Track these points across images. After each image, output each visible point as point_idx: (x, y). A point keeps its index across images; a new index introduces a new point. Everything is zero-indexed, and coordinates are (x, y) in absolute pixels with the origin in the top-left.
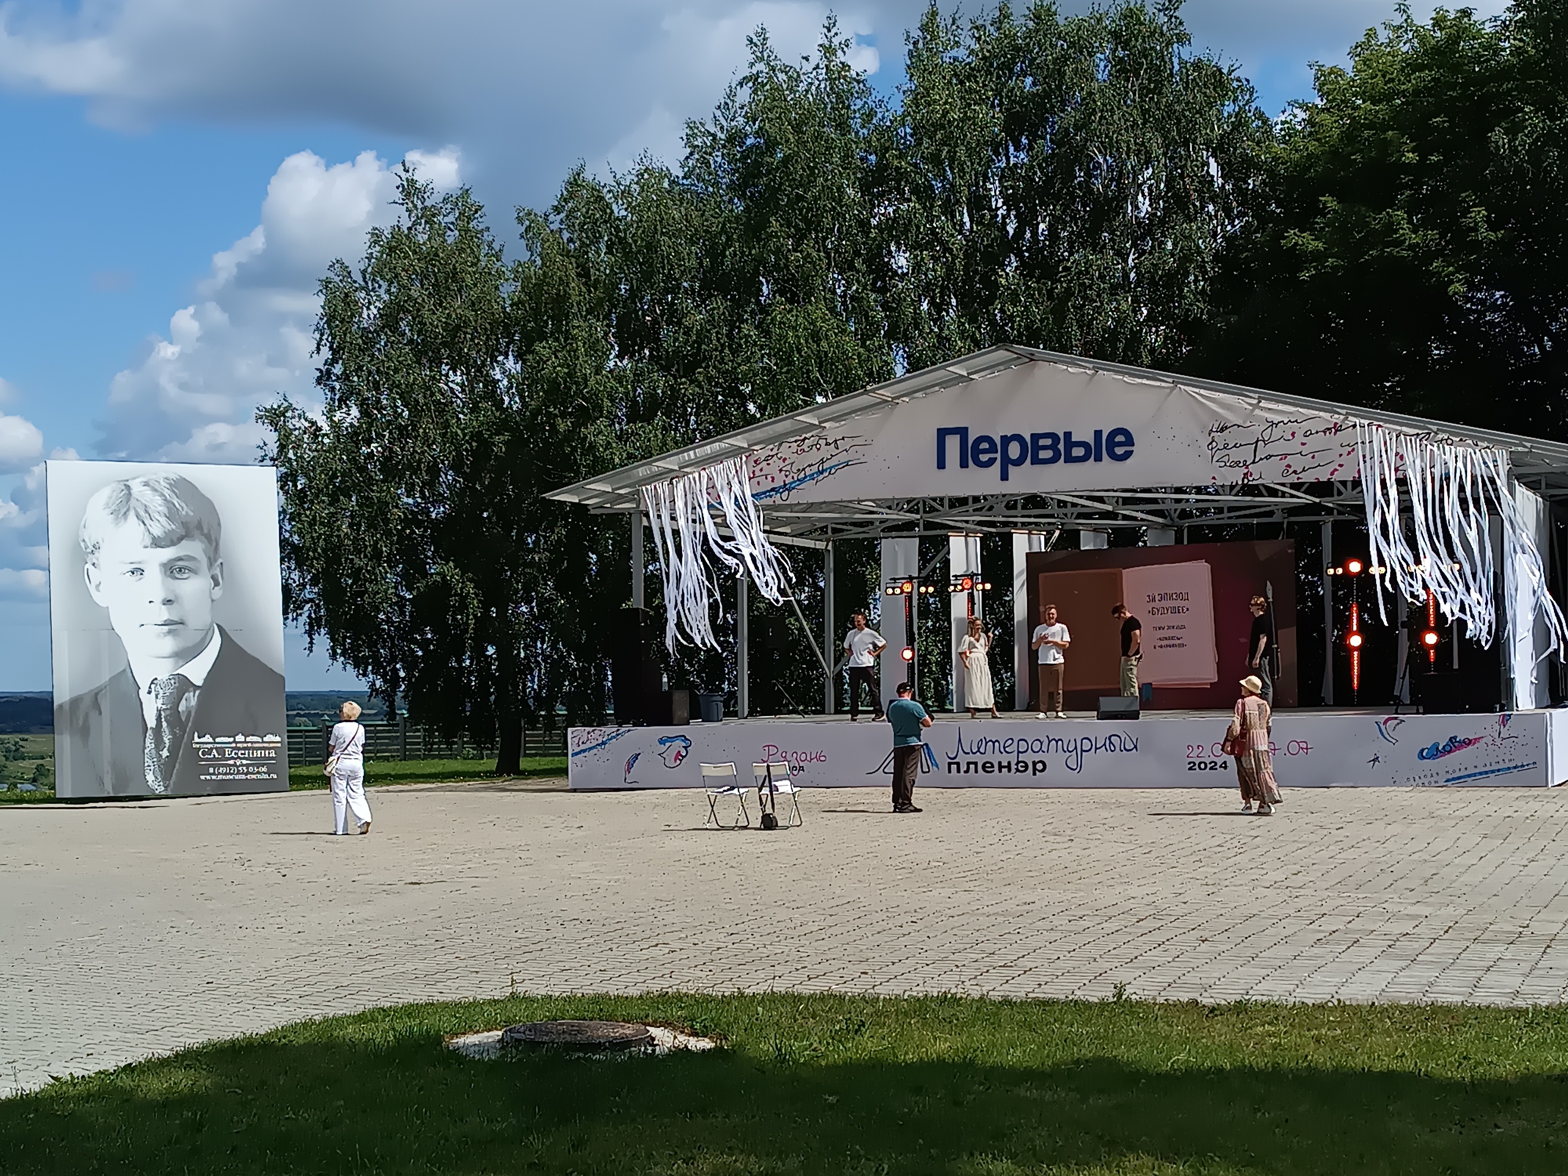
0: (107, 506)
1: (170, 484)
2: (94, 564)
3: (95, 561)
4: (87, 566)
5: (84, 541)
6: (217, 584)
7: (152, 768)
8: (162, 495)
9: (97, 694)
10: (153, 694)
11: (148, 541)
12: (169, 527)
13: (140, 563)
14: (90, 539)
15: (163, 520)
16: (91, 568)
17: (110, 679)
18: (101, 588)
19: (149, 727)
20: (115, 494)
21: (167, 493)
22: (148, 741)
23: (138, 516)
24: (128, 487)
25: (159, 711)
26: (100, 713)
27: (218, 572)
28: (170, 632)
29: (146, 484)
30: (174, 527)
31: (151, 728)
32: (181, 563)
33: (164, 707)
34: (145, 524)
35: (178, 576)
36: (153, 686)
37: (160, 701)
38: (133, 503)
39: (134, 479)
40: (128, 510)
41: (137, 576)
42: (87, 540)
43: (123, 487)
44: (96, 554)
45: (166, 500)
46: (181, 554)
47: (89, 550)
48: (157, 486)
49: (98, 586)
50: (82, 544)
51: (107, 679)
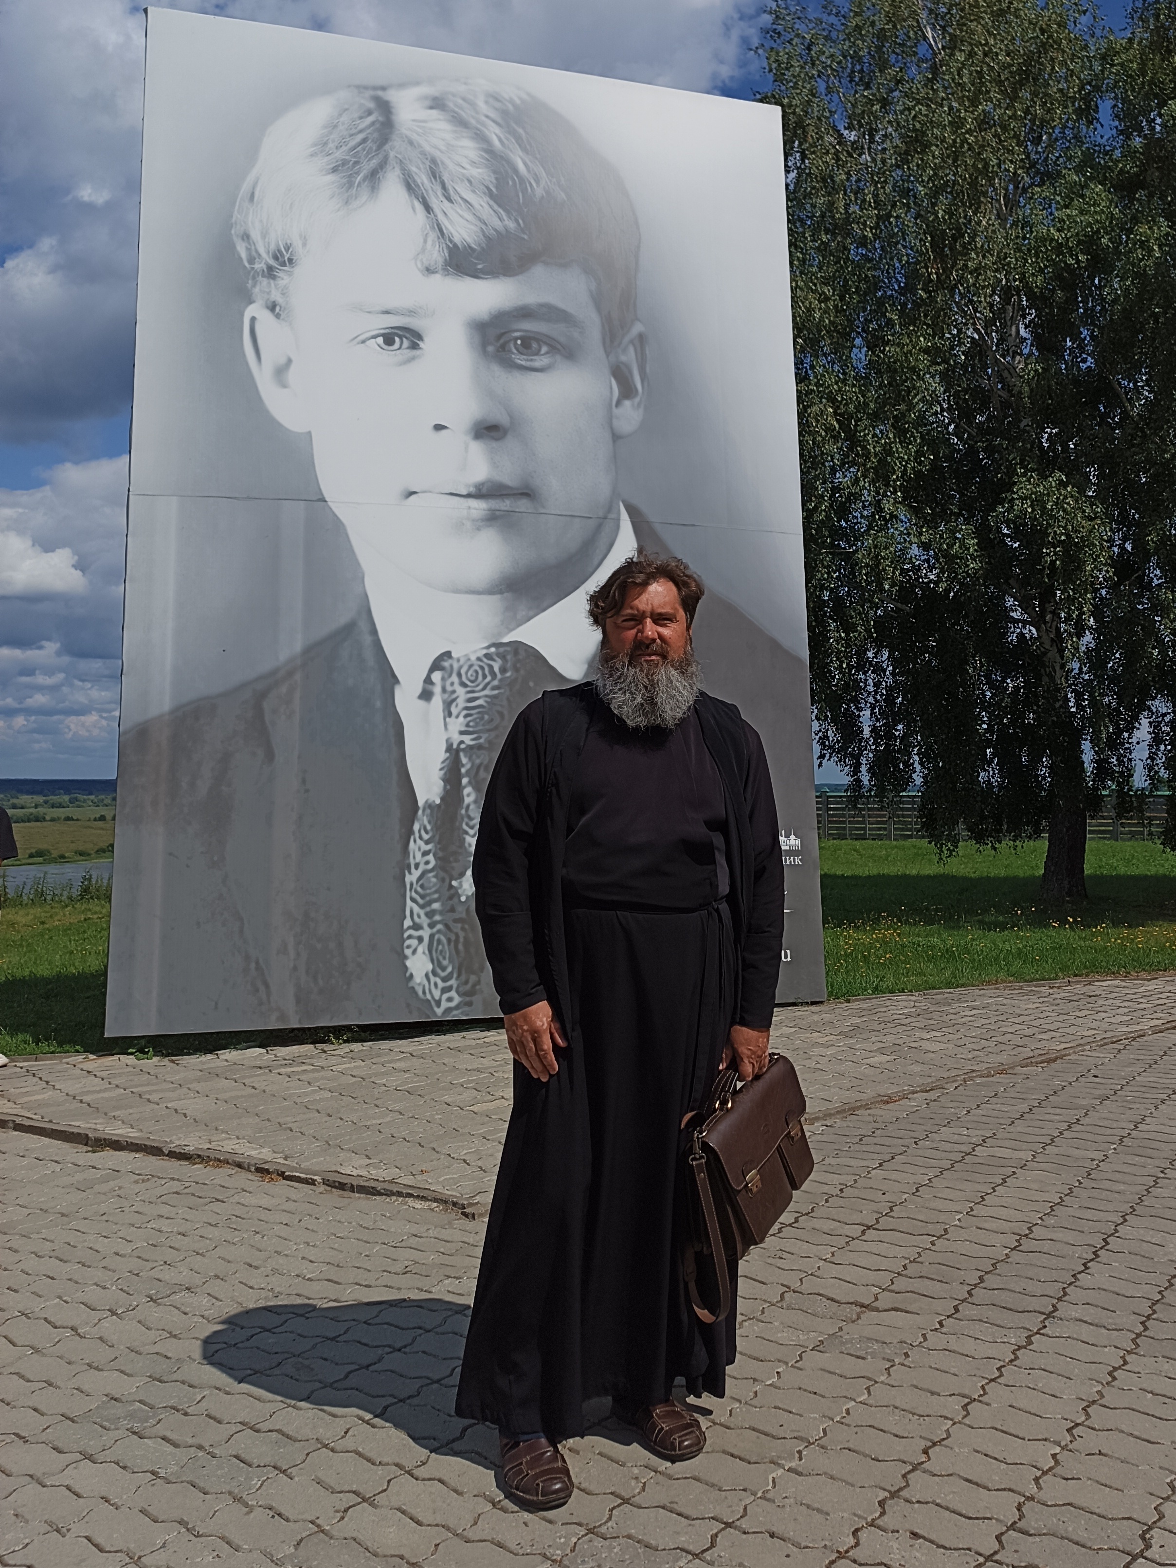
0: (321, 146)
1: (504, 113)
2: (272, 307)
3: (276, 296)
4: (250, 311)
5: (246, 237)
6: (627, 391)
7: (426, 933)
8: (480, 137)
9: (262, 696)
10: (437, 700)
11: (436, 255)
12: (497, 223)
13: (411, 313)
14: (264, 235)
15: (481, 203)
16: (265, 318)
17: (307, 651)
18: (292, 375)
19: (421, 803)
20: (345, 118)
21: (494, 133)
22: (417, 847)
23: (410, 186)
24: (385, 108)
25: (453, 752)
26: (270, 756)
27: (629, 357)
28: (492, 518)
29: (437, 103)
30: (511, 225)
31: (429, 806)
32: (528, 326)
33: (468, 739)
34: (428, 208)
35: (520, 360)
36: (437, 676)
37: (457, 724)
38: (396, 147)
39: (402, 86)
40: (382, 165)
41: (400, 352)
42: (255, 235)
43: (371, 105)
44: (284, 279)
45: (490, 151)
46: (531, 298)
47: (259, 266)
48: (466, 114)
49: (281, 372)
50: (241, 249)
51: (298, 647)
